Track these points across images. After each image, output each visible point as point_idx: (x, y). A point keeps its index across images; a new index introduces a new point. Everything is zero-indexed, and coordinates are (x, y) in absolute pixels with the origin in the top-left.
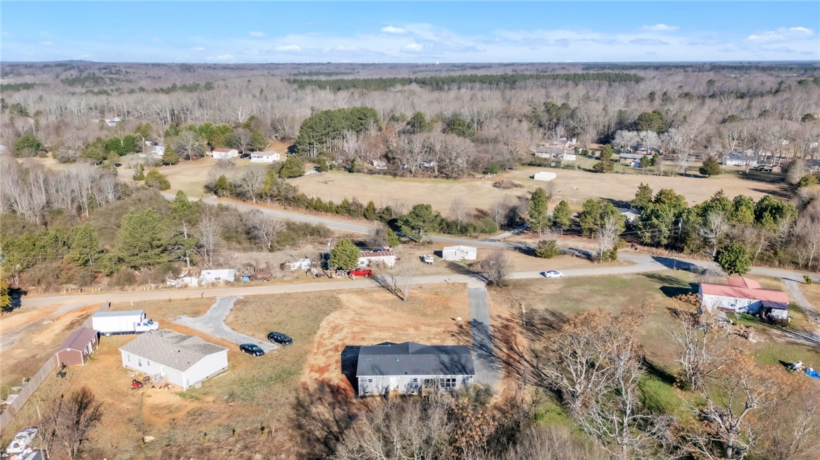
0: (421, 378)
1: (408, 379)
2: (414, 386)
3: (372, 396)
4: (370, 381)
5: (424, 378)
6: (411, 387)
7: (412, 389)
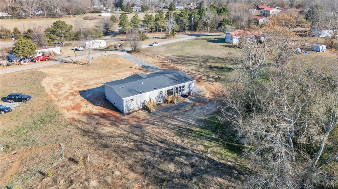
0: (165, 90)
1: (156, 93)
2: (161, 97)
3: (135, 111)
4: (132, 100)
5: (167, 90)
6: (159, 98)
7: (160, 99)
